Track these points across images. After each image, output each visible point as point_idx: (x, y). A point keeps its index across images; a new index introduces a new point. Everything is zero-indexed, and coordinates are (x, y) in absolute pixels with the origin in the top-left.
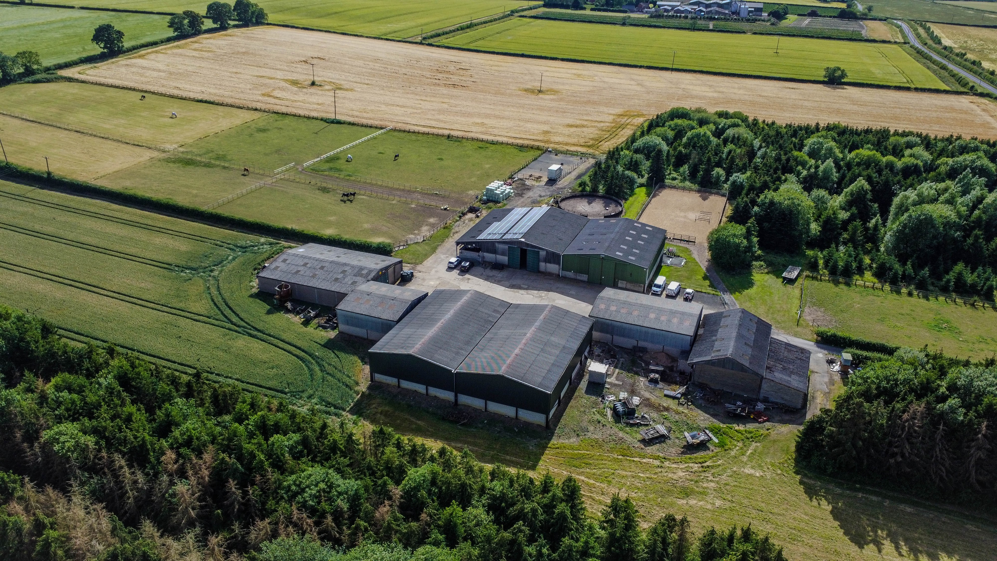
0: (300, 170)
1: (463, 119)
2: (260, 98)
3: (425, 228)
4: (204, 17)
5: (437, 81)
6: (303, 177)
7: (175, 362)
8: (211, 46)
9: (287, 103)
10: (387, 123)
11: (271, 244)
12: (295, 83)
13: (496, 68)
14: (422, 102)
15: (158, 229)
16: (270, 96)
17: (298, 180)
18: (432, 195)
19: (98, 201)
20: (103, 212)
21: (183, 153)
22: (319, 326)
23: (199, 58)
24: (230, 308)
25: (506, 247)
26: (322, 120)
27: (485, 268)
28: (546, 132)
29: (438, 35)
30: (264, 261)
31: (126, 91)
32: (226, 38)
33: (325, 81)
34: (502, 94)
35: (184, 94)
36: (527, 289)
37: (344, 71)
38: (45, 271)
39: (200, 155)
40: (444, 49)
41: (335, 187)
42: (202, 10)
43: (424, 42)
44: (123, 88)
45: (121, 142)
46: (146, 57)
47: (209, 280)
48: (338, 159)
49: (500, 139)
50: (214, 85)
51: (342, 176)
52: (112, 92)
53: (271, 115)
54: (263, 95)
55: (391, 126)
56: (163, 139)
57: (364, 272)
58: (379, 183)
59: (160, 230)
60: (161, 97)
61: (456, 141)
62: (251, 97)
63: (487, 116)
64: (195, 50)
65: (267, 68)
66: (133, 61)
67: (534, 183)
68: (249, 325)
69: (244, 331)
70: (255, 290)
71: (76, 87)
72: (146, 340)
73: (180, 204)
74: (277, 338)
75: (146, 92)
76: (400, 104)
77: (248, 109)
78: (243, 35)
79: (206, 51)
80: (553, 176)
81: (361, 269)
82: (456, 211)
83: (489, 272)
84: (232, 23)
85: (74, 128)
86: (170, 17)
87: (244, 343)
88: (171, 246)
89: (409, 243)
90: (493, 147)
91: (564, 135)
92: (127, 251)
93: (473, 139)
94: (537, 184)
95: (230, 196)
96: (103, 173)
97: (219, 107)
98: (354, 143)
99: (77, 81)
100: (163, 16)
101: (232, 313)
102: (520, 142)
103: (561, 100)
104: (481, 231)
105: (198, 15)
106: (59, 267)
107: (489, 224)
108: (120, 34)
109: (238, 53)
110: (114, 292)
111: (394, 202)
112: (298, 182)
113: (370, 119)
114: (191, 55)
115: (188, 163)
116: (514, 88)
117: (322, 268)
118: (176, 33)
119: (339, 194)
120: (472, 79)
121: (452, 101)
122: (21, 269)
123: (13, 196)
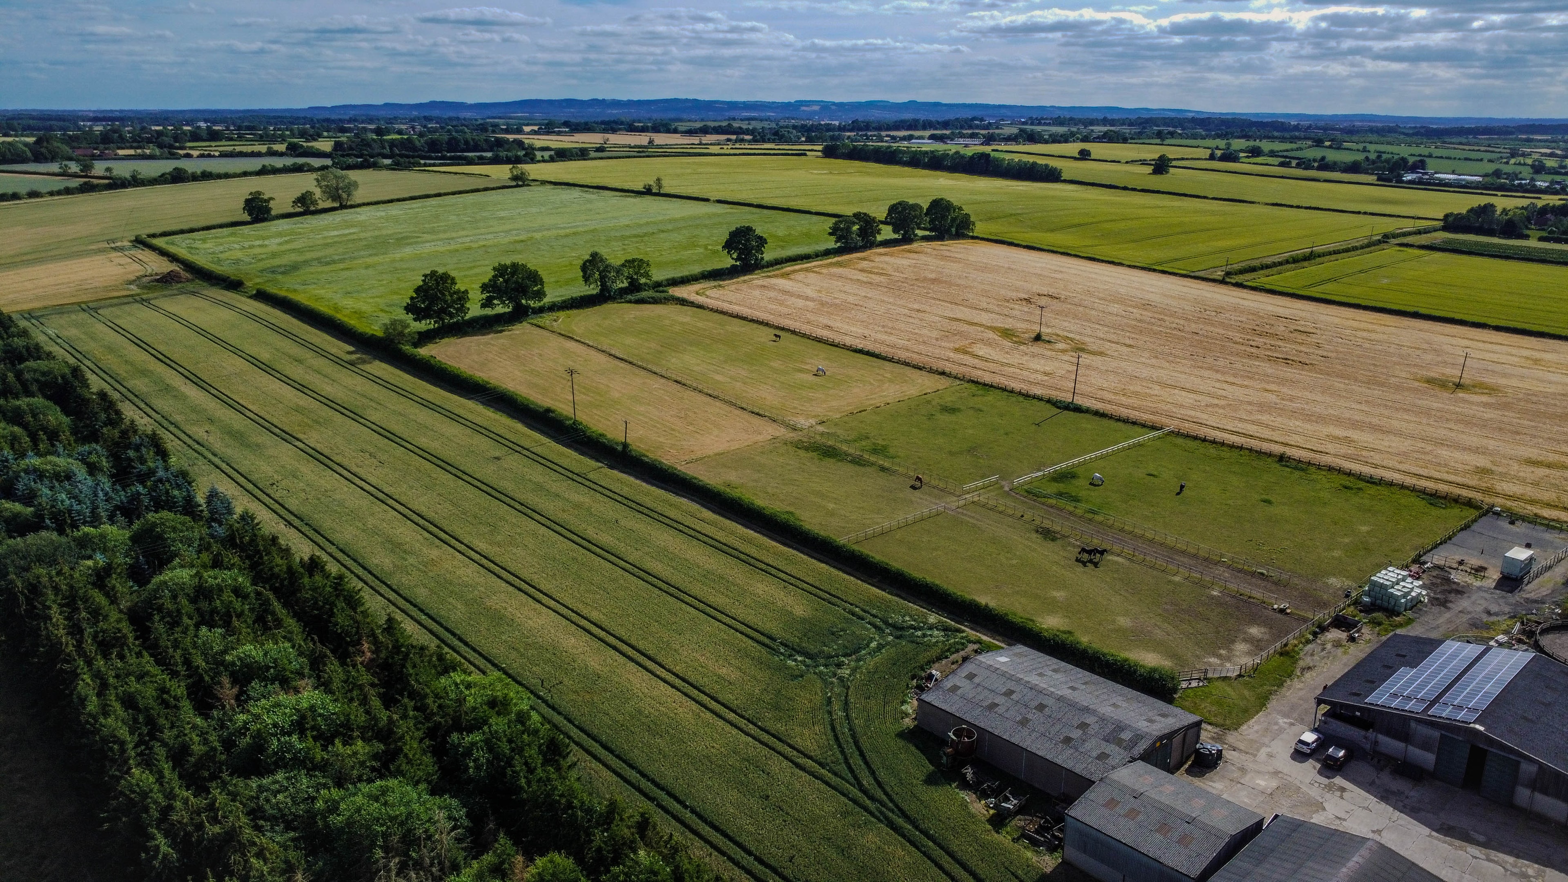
0: (1007, 489)
1: (1308, 426)
2: (952, 355)
3: (1241, 647)
4: (882, 222)
5: (1253, 350)
6: (1010, 503)
7: (749, 853)
8: (885, 266)
9: (992, 366)
10: (1165, 420)
11: (946, 629)
12: (1006, 333)
13: (1365, 334)
14: (1225, 386)
15: (764, 567)
16: (966, 353)
17: (1001, 508)
18: (1253, 574)
19: (684, 500)
20: (689, 521)
21: (822, 434)
22: (1024, 836)
23: (866, 283)
24: (862, 754)
25: (1437, 734)
26: (1049, 401)
27: (1380, 769)
28: (1483, 471)
29: (1253, 269)
30: (930, 662)
31: (755, 325)
32: (908, 255)
33: (1058, 335)
34: (1382, 385)
35: (837, 338)
36: (1485, 845)
37: (1089, 320)
38: (585, 612)
39: (846, 441)
40: (1263, 294)
41: (1066, 531)
42: (879, 212)
43: (1228, 280)
44: (752, 321)
45: (735, 405)
46: (792, 277)
47: (832, 683)
48: (1074, 476)
49: (1388, 475)
50: (883, 327)
51: (1079, 512)
52: (736, 326)
53: (966, 385)
54: (957, 350)
55: (1173, 425)
56: (795, 408)
57: (1126, 736)
58: (1149, 535)
59: (767, 570)
60: (803, 340)
61: (1296, 468)
62: (937, 351)
63: (1355, 425)
64: (862, 270)
65: (966, 306)
66: (774, 281)
67: (1470, 579)
68: (892, 800)
69: (881, 813)
70: (908, 722)
71: (689, 313)
72: (709, 787)
73: (807, 526)
74: (942, 848)
75: (783, 329)
76: (1188, 386)
77: (931, 371)
78: (935, 252)
79: (877, 274)
80: (1516, 572)
81: (1120, 727)
82: (1305, 620)
83: (1386, 779)
84: (920, 233)
85: (674, 376)
86: (834, 220)
87: (877, 840)
88: (780, 604)
89: (1210, 675)
90: (1373, 490)
91: (1523, 481)
92: (711, 600)
93: (1330, 469)
94: (1478, 583)
95: (886, 524)
96: (699, 454)
97: (887, 363)
98: (1104, 451)
99: (692, 304)
100: (823, 218)
101: (863, 766)
102: (1430, 485)
103: (1506, 406)
104: (1374, 683)
105: (874, 219)
106: (604, 611)
107: (1390, 669)
108: (762, 241)
109: (925, 279)
110: (677, 676)
111: (1177, 579)
112: (1001, 513)
113: (1134, 408)
114: (855, 277)
115: (828, 452)
116: (1404, 375)
117: (1041, 707)
118: (839, 244)
119: (1074, 546)
120: (1320, 352)
121: (1285, 390)
122: (552, 603)
123: (570, 475)
